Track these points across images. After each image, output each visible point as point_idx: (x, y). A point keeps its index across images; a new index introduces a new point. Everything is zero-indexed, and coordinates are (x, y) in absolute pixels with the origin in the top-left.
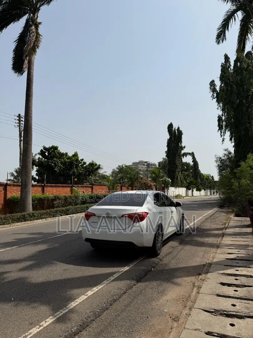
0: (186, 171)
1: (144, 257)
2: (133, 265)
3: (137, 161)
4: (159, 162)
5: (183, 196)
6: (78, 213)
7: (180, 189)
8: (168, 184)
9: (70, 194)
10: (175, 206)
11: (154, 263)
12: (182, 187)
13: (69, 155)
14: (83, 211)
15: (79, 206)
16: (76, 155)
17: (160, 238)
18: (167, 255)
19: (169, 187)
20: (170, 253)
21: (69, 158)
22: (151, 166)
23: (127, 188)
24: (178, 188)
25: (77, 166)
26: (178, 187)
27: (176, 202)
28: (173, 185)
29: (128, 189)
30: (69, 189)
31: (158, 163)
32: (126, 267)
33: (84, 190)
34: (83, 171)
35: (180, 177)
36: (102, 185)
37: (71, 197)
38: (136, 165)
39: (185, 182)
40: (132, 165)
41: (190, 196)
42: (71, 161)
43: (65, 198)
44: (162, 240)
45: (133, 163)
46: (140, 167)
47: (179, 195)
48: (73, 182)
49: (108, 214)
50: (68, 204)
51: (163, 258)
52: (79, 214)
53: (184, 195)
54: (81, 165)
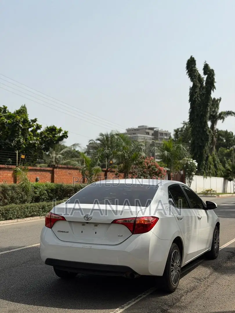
0: (226, 146)
1: (148, 294)
2: (129, 306)
3: (136, 127)
4: (176, 129)
5: (217, 192)
6: (27, 217)
7: (214, 179)
8: (192, 170)
9: (12, 183)
10: (205, 209)
11: (165, 304)
12: (216, 175)
13: (10, 111)
14: (35, 213)
15: (28, 205)
16: (22, 111)
17: (177, 262)
18: (188, 292)
19: (193, 176)
20: (194, 288)
21: (10, 117)
22: (162, 137)
23: (116, 174)
24: (208, 178)
25: (24, 132)
26: (209, 176)
27: (207, 202)
28: (199, 173)
29: (119, 177)
30: (10, 174)
31: (175, 131)
32: (118, 309)
33: (38, 175)
34: (37, 140)
35: (213, 158)
36: (70, 169)
37: (13, 188)
38: (134, 134)
39: (221, 167)
40: (125, 134)
41: (230, 193)
42: (13, 123)
43: (3, 190)
44: (180, 266)
45: (128, 130)
46: (141, 137)
47: (210, 190)
48: (19, 160)
49: (87, 217)
50: (8, 200)
51: (181, 297)
52: (28, 219)
53: (220, 190)
54: (32, 131)
